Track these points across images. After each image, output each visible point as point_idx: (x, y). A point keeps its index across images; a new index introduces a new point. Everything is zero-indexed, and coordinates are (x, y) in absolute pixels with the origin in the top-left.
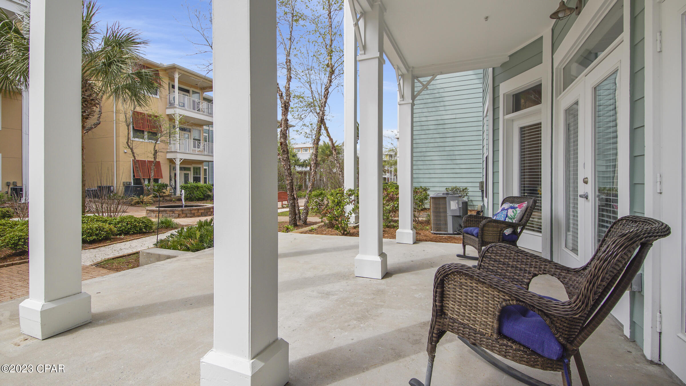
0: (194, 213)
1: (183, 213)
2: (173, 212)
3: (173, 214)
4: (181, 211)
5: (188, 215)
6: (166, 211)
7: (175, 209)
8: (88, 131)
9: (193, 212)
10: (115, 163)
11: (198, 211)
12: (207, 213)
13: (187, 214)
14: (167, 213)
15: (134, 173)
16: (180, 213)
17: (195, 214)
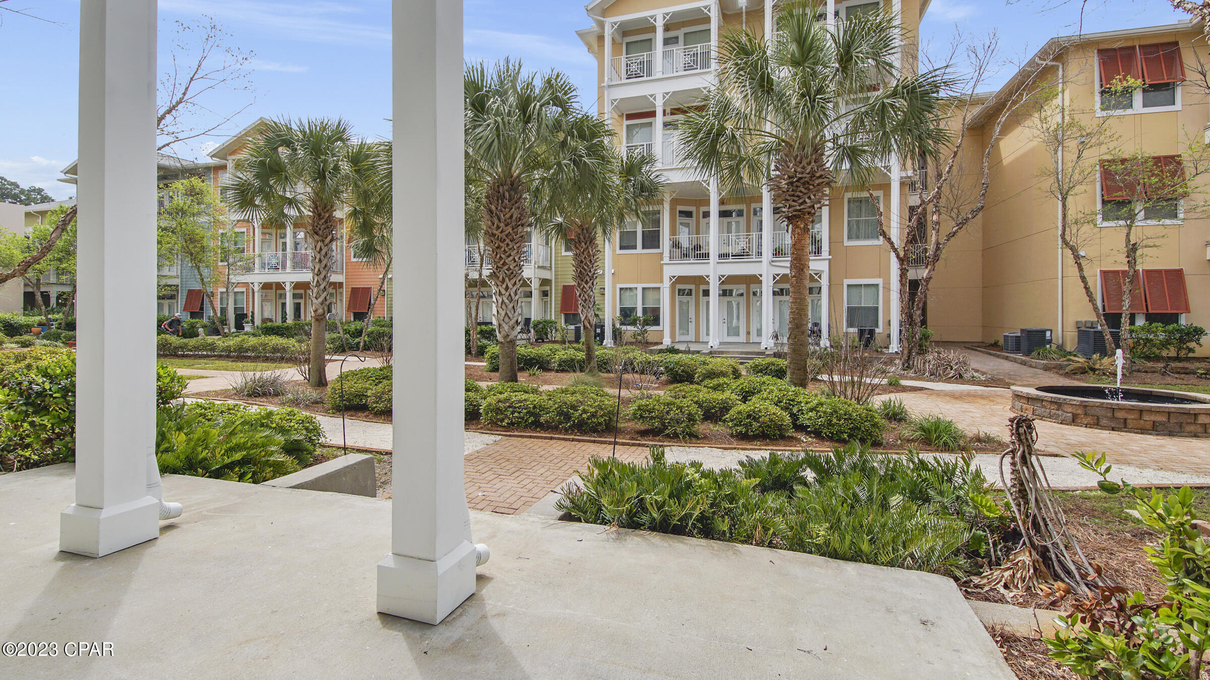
0: (1125, 419)
1: (1085, 414)
2: (1059, 405)
3: (1060, 413)
4: (1082, 408)
5: (1104, 422)
6: (1042, 401)
7: (1065, 399)
8: (961, 226)
9: (1120, 415)
10: (1060, 282)
11: (1141, 415)
12: (1181, 425)
13: (1098, 419)
14: (1043, 407)
15: (1103, 301)
16: (1079, 412)
17: (1128, 421)
